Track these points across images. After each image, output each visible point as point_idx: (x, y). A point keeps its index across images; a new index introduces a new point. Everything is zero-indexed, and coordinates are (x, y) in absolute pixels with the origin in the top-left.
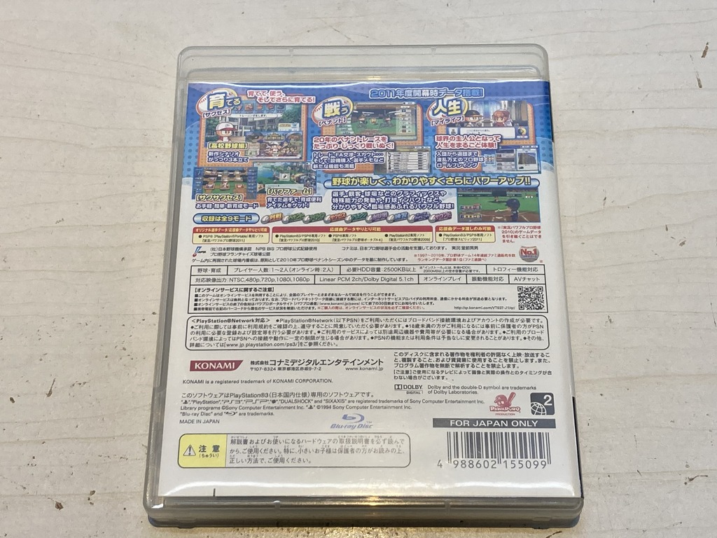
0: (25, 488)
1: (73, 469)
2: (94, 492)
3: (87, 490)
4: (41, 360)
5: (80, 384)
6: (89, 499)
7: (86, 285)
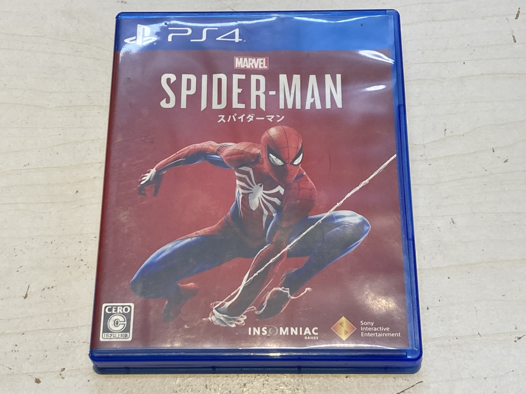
0: (11, 369)
1: (48, 353)
2: (64, 369)
3: (59, 368)
4: (18, 271)
5: (49, 288)
6: (61, 375)
7: (50, 213)
